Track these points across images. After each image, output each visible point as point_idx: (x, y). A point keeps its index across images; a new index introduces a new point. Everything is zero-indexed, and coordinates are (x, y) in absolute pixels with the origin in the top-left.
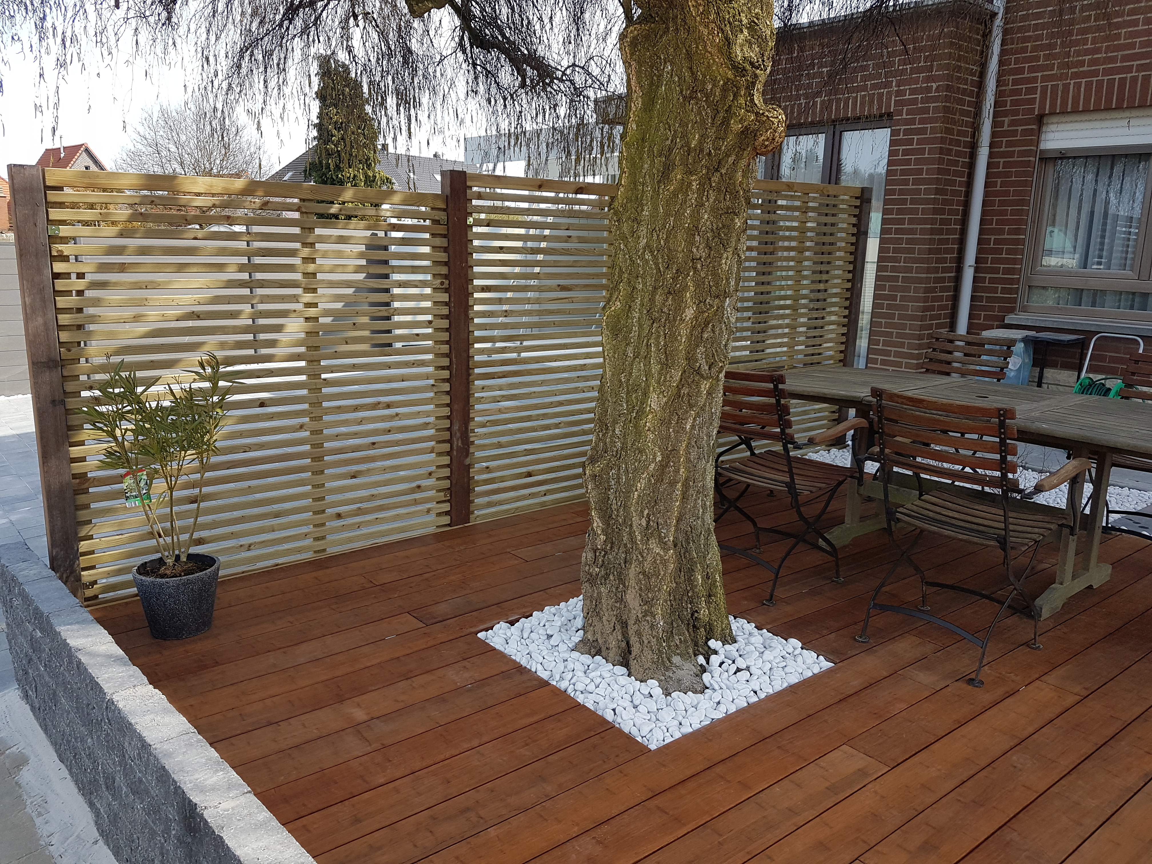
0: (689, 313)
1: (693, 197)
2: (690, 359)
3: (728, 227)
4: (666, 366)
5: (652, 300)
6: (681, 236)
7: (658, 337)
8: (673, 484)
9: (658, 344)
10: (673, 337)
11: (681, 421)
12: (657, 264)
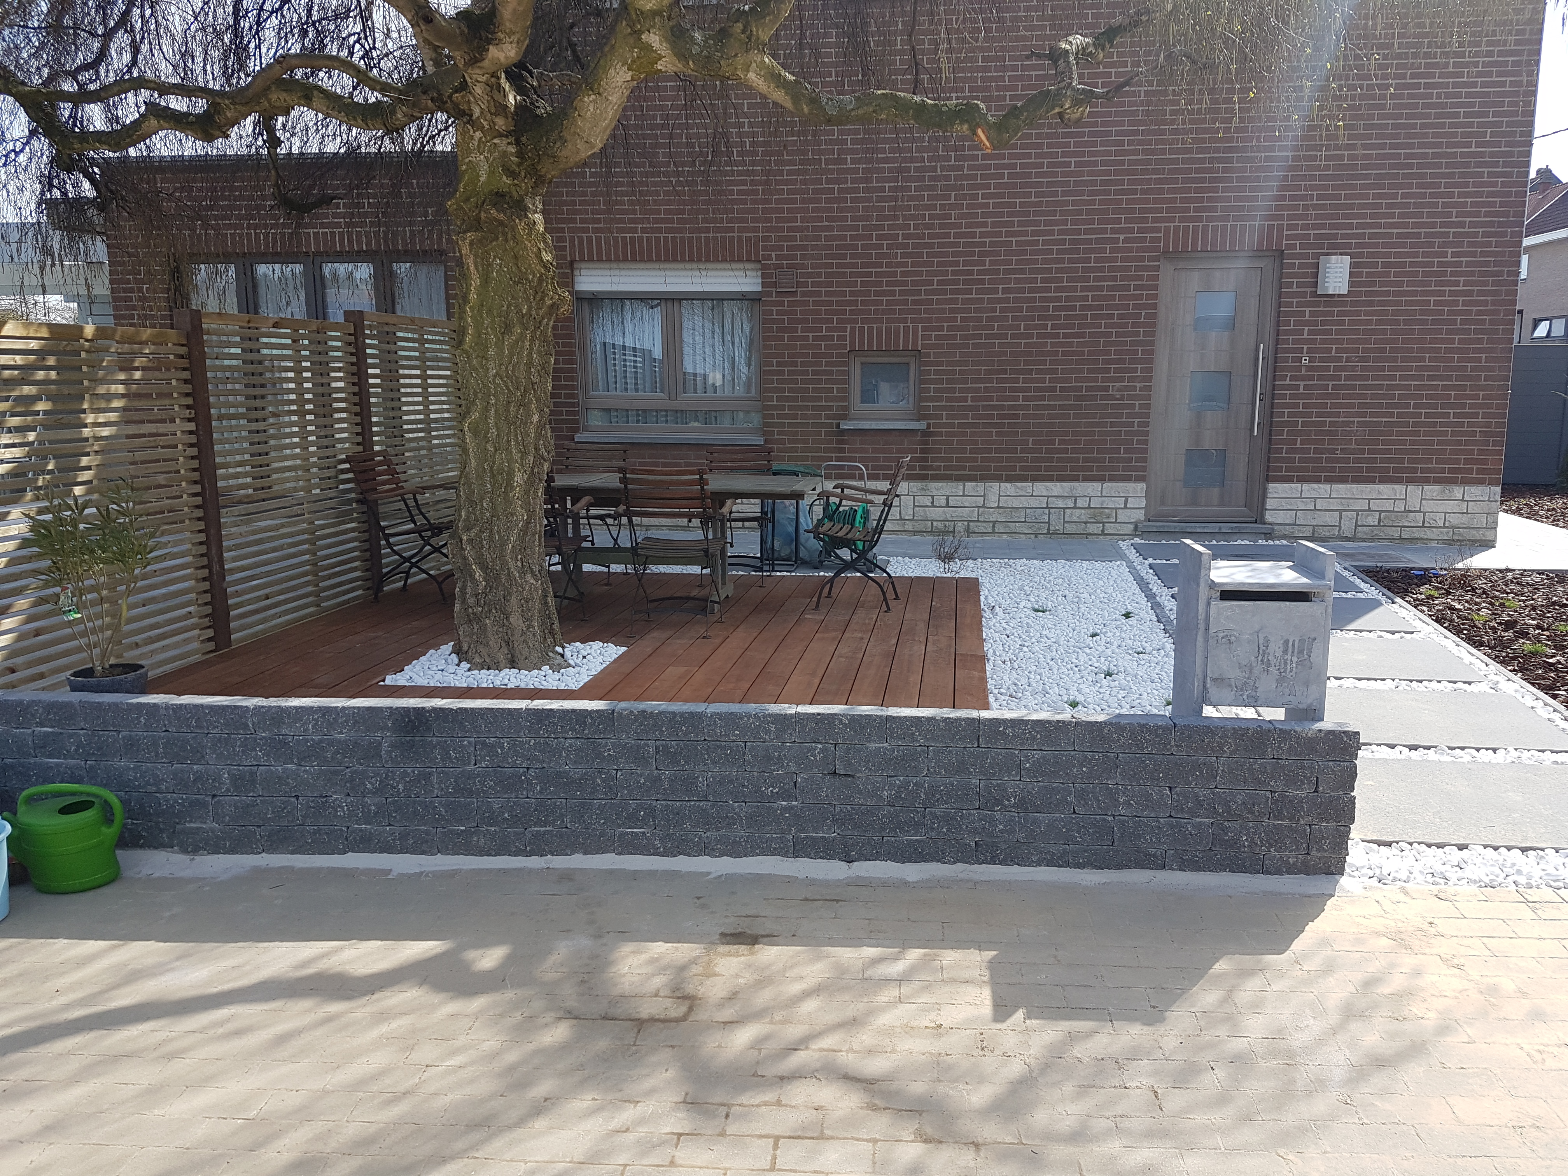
7: (516, 435)
9: (516, 440)
12: (507, 388)
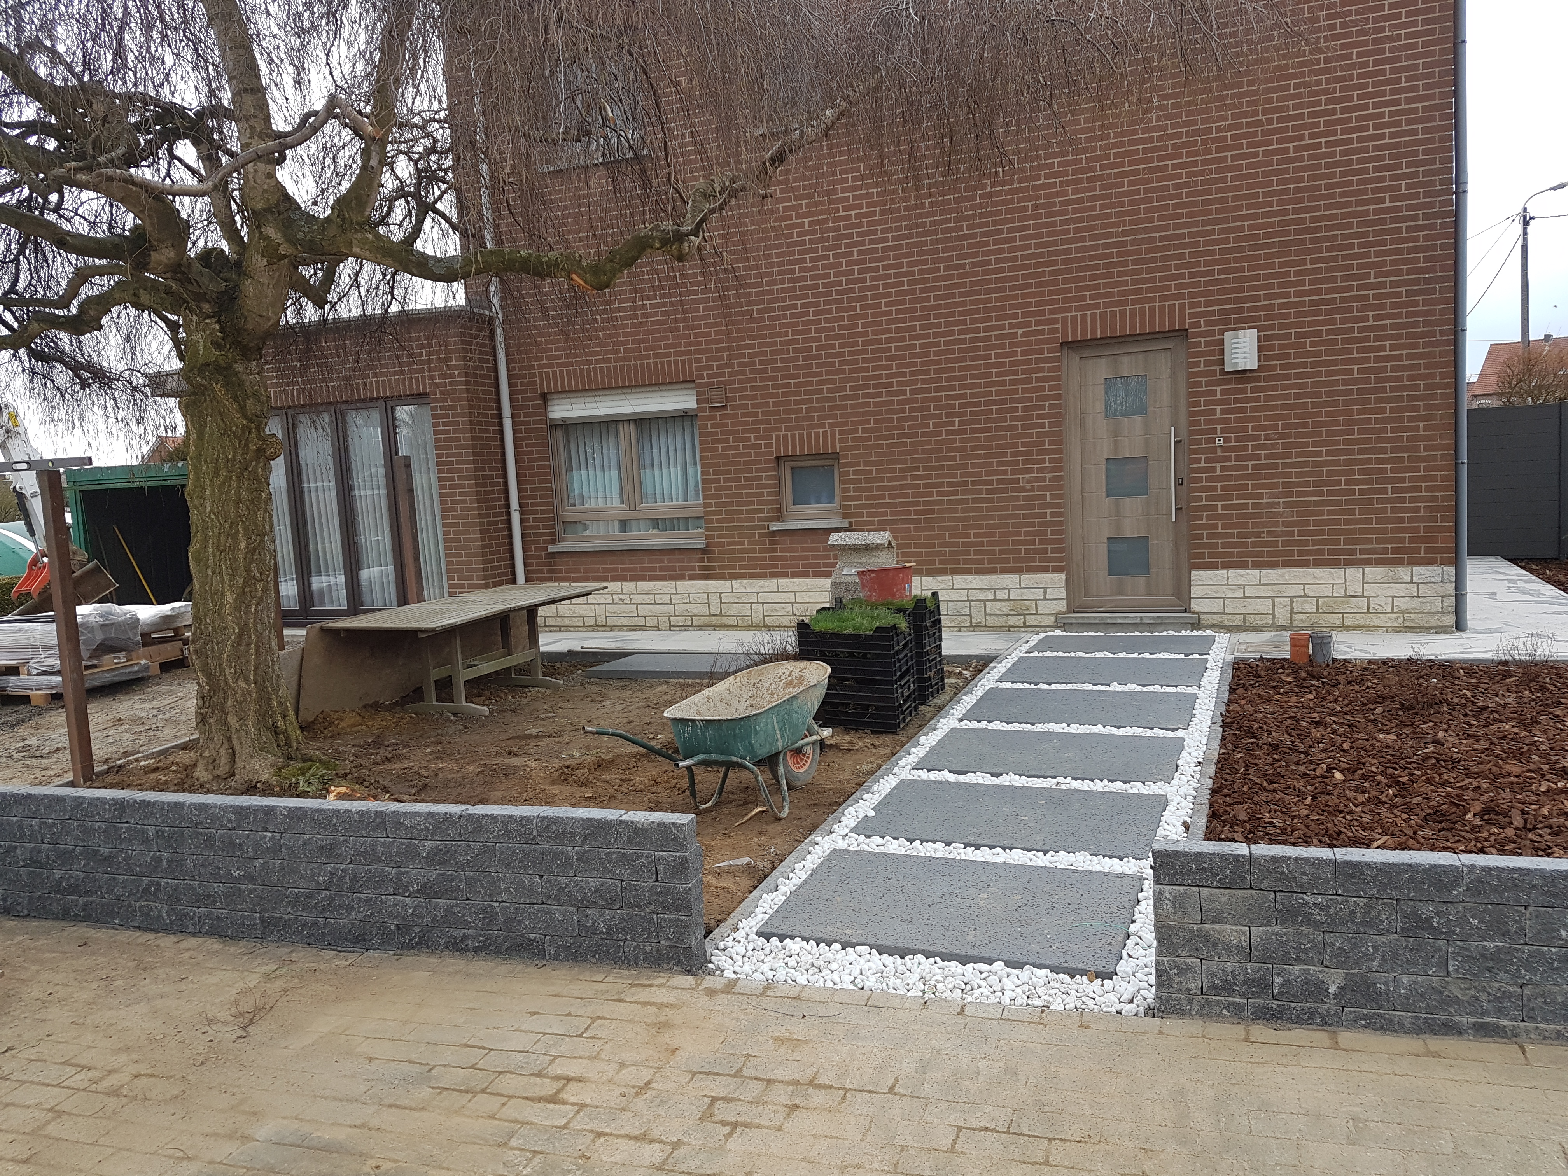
0: (243, 545)
1: (235, 484)
2: (248, 570)
3: (259, 498)
4: (233, 576)
5: (219, 540)
6: (231, 504)
8: (249, 644)
10: (235, 559)
11: (248, 607)
